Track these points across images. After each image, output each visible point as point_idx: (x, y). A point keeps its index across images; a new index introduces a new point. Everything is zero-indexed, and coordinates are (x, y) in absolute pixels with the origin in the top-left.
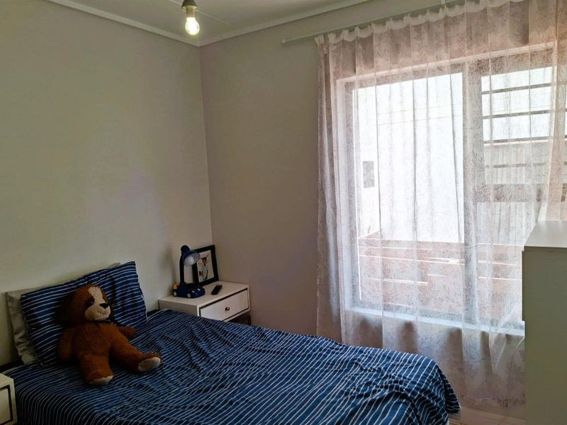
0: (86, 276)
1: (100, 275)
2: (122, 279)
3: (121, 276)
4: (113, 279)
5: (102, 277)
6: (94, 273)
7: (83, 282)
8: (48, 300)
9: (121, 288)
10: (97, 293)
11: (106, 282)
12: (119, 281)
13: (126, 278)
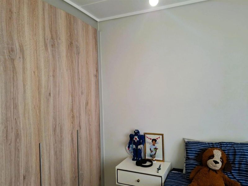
0: (220, 143)
1: (228, 144)
2: (242, 152)
3: (241, 150)
4: (235, 150)
5: (229, 146)
6: (225, 143)
7: (217, 145)
8: (197, 148)
9: (240, 157)
10: (218, 154)
11: (230, 150)
12: (239, 152)
13: (244, 152)
